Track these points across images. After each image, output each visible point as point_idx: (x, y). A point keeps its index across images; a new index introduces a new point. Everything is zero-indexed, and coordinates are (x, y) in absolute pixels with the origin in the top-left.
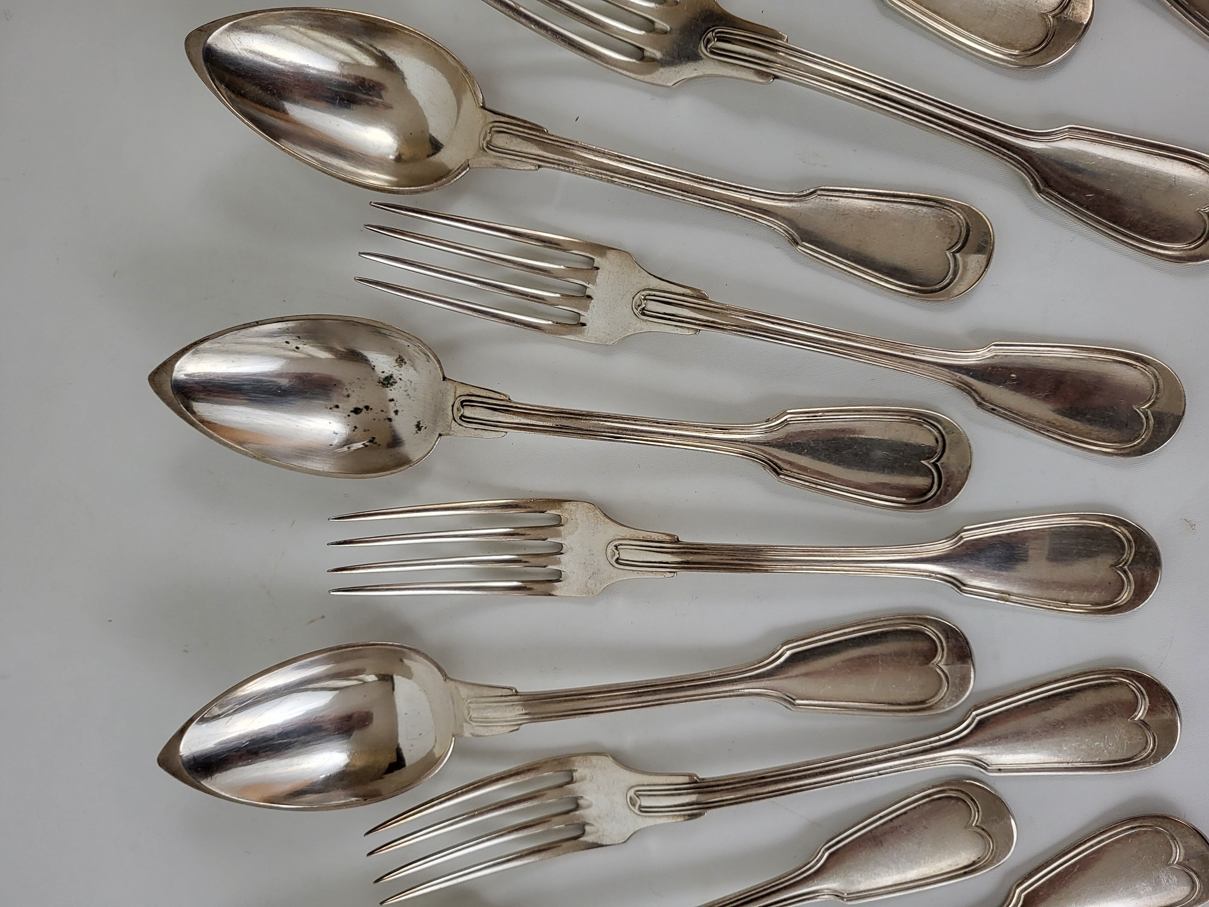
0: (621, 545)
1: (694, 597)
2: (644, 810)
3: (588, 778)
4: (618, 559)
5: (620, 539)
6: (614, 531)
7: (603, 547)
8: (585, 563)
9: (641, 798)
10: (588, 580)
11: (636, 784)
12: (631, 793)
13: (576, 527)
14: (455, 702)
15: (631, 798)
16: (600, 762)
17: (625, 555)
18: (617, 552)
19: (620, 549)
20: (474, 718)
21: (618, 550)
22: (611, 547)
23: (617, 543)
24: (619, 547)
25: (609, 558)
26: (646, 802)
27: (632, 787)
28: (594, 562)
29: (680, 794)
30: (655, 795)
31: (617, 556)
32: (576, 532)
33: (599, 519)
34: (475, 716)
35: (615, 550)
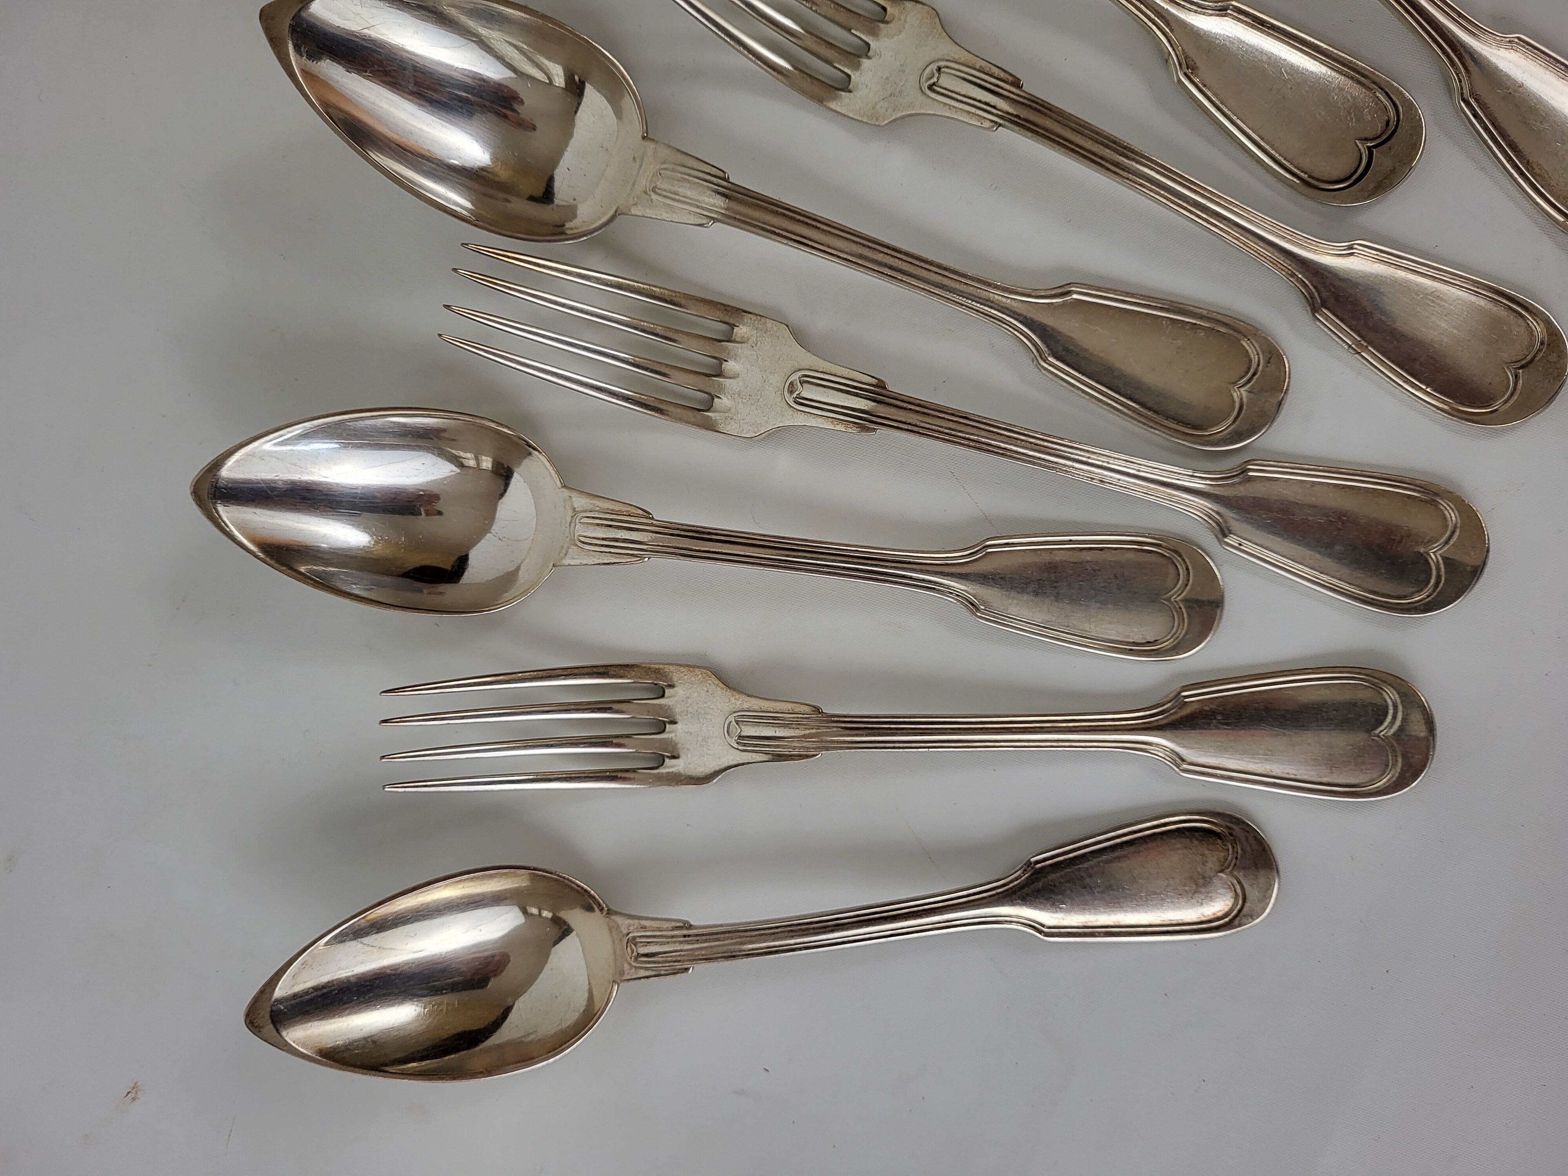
0: (947, 67)
1: (994, 187)
2: (801, 401)
3: (750, 342)
4: (934, 84)
5: (947, 60)
6: (946, 49)
7: (921, 65)
8: (887, 78)
9: (805, 385)
10: (879, 101)
11: (808, 367)
12: (795, 377)
13: (901, 32)
14: (643, 167)
15: (792, 383)
16: (775, 329)
17: (946, 81)
18: (937, 75)
19: (944, 72)
20: (659, 189)
21: (939, 74)
22: (934, 67)
23: (942, 64)
24: (943, 70)
25: (923, 80)
26: (809, 392)
27: (800, 370)
28: (901, 80)
29: (857, 395)
30: (824, 386)
31: (935, 80)
32: (896, 38)
33: (935, 30)
34: (662, 187)
35: (935, 71)
